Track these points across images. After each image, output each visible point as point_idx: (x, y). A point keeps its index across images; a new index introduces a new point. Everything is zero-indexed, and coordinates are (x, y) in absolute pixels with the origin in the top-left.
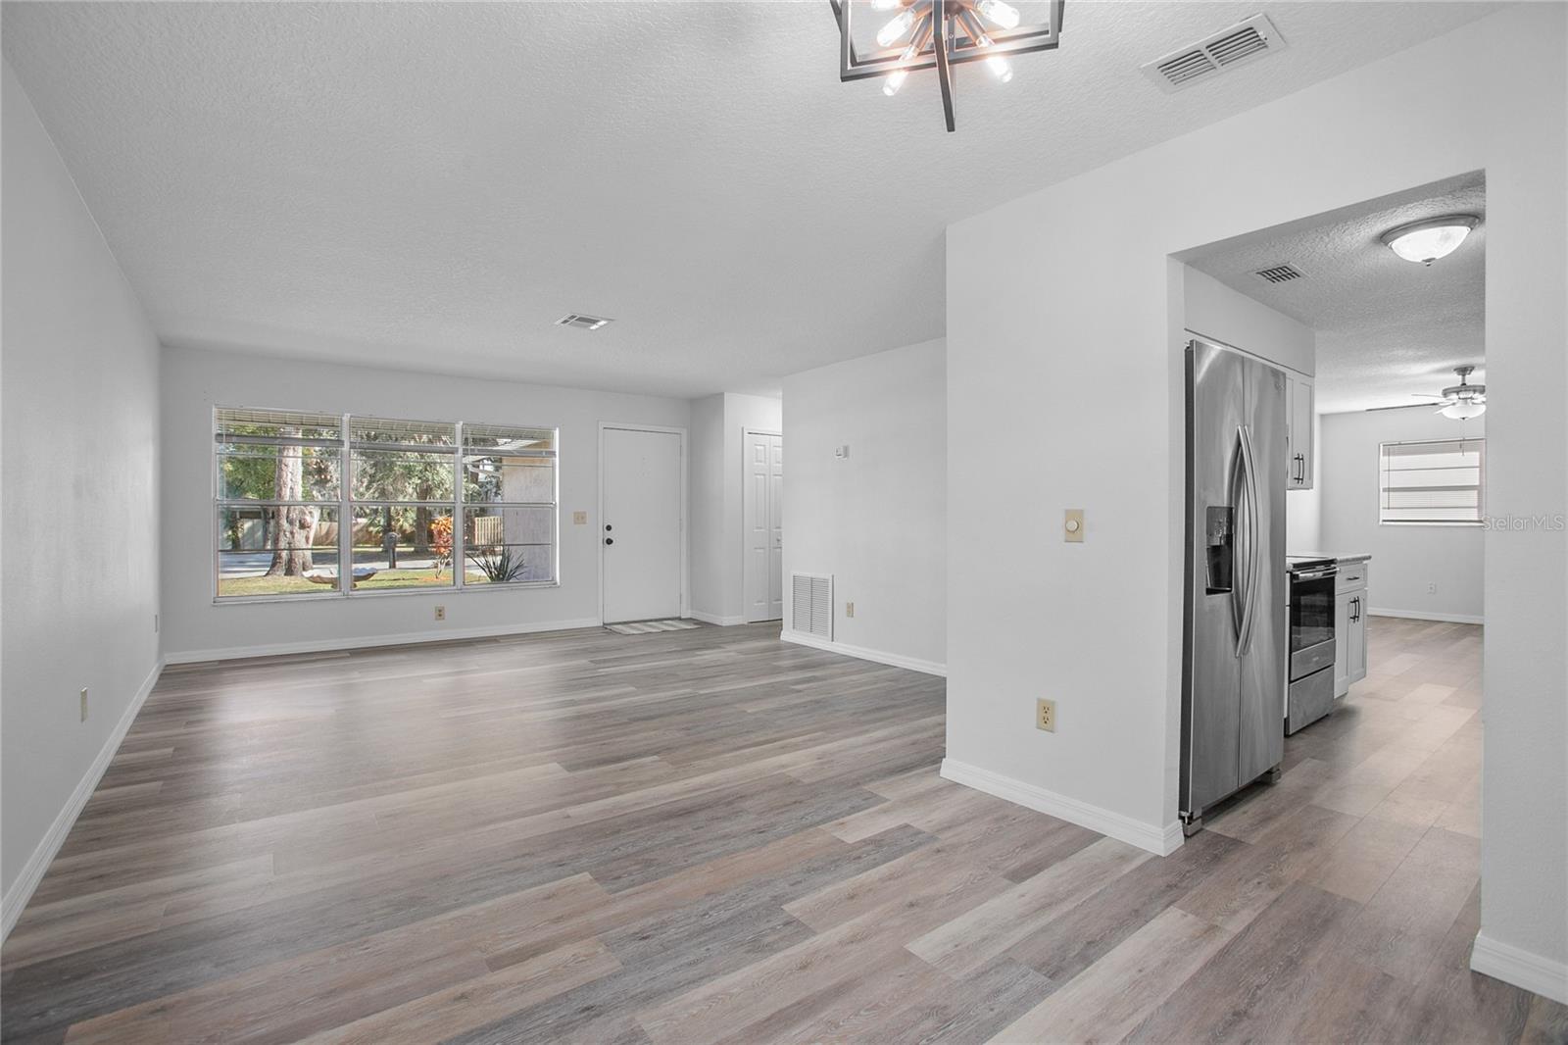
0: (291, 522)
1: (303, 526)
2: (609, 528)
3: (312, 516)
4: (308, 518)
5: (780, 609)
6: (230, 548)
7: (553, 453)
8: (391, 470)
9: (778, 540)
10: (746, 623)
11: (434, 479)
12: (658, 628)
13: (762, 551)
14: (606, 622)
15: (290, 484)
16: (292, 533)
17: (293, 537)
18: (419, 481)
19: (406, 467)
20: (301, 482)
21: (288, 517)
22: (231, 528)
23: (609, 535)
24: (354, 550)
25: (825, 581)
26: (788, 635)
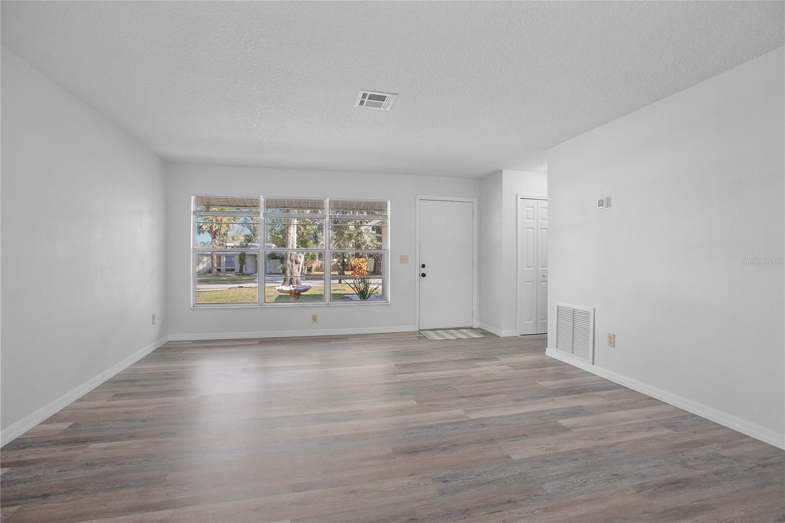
0: (291, 261)
1: (297, 263)
2: (423, 266)
3: (301, 258)
4: (299, 259)
5: (546, 325)
6: (282, 272)
7: (387, 216)
8: (343, 236)
9: (544, 276)
10: (518, 335)
11: (361, 240)
12: (455, 336)
13: (531, 283)
14: (420, 328)
15: (291, 243)
16: (292, 266)
17: (292, 268)
18: (355, 241)
19: (349, 235)
20: (296, 242)
21: (290, 258)
22: (282, 263)
23: (423, 271)
24: (332, 273)
25: (587, 313)
26: (552, 352)
